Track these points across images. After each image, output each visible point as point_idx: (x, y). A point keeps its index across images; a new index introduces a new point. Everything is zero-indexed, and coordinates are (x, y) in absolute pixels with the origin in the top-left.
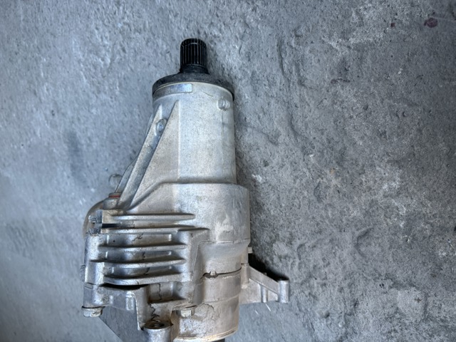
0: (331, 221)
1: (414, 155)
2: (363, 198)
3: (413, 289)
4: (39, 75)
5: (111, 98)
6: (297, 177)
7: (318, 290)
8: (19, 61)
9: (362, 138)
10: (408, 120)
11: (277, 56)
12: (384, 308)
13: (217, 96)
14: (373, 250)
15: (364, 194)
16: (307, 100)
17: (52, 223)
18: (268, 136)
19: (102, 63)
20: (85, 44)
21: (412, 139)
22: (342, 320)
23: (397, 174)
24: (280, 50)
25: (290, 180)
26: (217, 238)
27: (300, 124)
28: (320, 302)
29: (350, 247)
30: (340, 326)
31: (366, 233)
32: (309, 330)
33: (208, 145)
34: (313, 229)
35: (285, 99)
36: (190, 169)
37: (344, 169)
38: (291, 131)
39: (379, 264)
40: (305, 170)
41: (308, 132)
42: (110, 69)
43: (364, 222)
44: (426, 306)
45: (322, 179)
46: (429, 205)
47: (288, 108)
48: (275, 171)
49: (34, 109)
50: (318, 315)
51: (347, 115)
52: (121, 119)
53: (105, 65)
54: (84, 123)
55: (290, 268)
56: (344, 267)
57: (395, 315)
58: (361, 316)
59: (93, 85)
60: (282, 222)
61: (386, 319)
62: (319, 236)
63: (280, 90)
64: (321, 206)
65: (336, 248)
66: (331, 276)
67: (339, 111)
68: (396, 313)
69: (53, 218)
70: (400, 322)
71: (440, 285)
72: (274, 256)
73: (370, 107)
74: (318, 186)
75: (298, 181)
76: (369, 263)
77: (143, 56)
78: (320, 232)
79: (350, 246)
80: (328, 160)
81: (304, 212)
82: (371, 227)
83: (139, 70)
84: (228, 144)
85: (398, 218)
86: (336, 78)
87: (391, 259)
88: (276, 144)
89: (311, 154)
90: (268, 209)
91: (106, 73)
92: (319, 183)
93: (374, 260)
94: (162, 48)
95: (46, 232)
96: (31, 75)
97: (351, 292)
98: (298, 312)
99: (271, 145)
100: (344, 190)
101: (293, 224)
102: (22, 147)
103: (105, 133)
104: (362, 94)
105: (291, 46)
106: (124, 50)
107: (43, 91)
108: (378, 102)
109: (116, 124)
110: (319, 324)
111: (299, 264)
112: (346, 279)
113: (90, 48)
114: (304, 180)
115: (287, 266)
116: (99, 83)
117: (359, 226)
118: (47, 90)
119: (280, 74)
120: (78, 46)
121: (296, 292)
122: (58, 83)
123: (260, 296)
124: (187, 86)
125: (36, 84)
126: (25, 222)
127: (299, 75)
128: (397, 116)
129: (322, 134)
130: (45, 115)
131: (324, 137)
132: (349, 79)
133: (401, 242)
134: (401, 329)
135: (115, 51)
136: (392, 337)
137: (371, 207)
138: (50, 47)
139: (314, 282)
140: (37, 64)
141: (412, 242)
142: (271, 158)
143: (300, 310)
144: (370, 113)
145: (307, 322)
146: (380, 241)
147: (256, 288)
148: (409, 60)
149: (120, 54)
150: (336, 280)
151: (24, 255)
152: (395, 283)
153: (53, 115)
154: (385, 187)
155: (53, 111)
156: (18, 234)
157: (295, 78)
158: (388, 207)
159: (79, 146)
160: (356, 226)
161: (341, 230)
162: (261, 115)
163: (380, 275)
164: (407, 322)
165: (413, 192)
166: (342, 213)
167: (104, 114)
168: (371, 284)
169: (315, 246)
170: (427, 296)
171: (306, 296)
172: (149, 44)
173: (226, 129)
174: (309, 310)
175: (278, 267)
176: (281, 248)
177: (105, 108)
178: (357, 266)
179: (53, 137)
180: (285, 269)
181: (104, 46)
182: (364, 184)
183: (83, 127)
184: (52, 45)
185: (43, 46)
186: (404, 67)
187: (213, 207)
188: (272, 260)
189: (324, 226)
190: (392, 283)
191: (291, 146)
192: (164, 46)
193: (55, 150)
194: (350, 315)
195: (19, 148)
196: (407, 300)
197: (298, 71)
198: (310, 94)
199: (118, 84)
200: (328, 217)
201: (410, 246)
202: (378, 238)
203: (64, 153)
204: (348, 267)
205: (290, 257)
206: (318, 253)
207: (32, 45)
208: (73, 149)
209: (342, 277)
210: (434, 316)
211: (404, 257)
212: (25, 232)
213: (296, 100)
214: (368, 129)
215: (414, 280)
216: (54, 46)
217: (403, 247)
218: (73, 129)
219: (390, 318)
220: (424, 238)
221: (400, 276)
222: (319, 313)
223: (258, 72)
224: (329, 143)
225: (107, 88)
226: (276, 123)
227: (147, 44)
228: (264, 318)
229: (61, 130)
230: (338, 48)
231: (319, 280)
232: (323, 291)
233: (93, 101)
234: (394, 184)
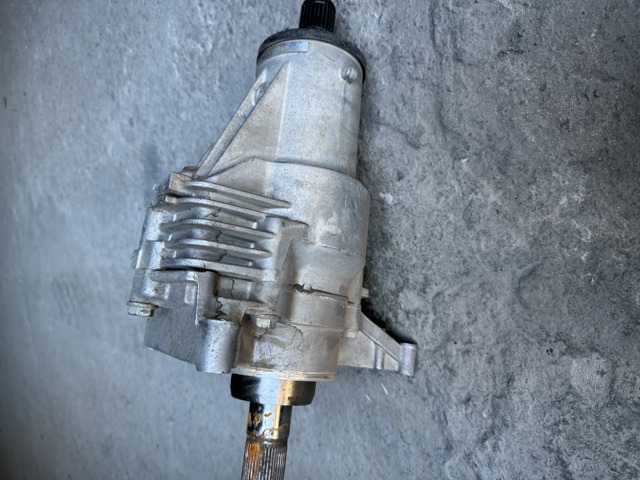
0: (484, 256)
1: (607, 152)
2: (532, 220)
3: (596, 355)
4: (121, 72)
5: (208, 96)
6: (441, 194)
7: (457, 360)
8: (100, 55)
9: (535, 132)
10: (600, 101)
11: (428, 24)
12: (550, 386)
13: (340, 62)
14: (540, 296)
15: (532, 214)
16: (464, 81)
17: (110, 274)
18: (407, 135)
19: (202, 49)
20: (183, 26)
21: (605, 128)
22: (489, 407)
23: (581, 181)
24: (432, 14)
25: (432, 200)
26: (317, 239)
27: (451, 115)
28: (459, 378)
29: (508, 294)
30: (485, 415)
31: (532, 272)
32: (440, 423)
33: (321, 122)
34: (458, 270)
35: (434, 81)
37: (508, 177)
38: (438, 127)
39: (548, 317)
40: (453, 182)
41: (462, 125)
42: (210, 58)
43: (530, 255)
44: (613, 381)
45: (476, 194)
46: (625, 225)
47: (438, 93)
48: (411, 186)
49: (109, 118)
50: (454, 399)
51: (516, 100)
52: (216, 124)
53: (205, 52)
54: (169, 133)
55: (419, 327)
56: (498, 325)
57: (565, 399)
58: (515, 398)
59: (187, 79)
60: (414, 260)
61: (553, 403)
62: (465, 280)
63: (429, 69)
64: (471, 234)
65: (488, 295)
66: (477, 338)
67: (505, 95)
68: (568, 393)
69: (113, 268)
70: (573, 408)
71: (635, 348)
72: (400, 311)
73: (548, 86)
74: (470, 205)
75: (443, 199)
76: (534, 317)
77: (253, 37)
78: (467, 273)
79: (508, 292)
80: (487, 166)
81: (446, 244)
82: (539, 262)
83: (247, 56)
84: (348, 127)
85: (580, 248)
86: (504, 48)
87: (565, 310)
88: (416, 146)
89: (464, 158)
90: (397, 243)
91: (204, 63)
92: (472, 200)
93: (542, 312)
94: (280, 25)
95: (100, 288)
96: (112, 73)
97: (504, 361)
98: (426, 395)
99: (409, 148)
100: (506, 208)
101: (429, 263)
102: (87, 171)
103: (194, 145)
104: (540, 68)
105: (448, 9)
106: (231, 31)
107: (123, 93)
108: (561, 78)
109: (209, 132)
110: (454, 414)
111: (434, 321)
112: (498, 343)
113: (189, 31)
114: (451, 198)
115: (416, 325)
116: (195, 77)
117: (522, 262)
118: (129, 91)
119: (431, 47)
120: (174, 30)
121: (426, 363)
122: (144, 80)
123: (373, 359)
125: (116, 83)
126: (76, 276)
127: (455, 47)
128: (586, 96)
129: (482, 128)
130: (122, 125)
131: (483, 133)
132: (522, 48)
133: (582, 283)
134: (574, 419)
135: (220, 32)
136: (560, 431)
137: (541, 232)
138: (139, 33)
139: (453, 349)
140: (121, 56)
141: (598, 283)
142: (408, 168)
143: (430, 393)
144: (549, 95)
145: (438, 410)
146: (551, 282)
147: (369, 347)
148: (607, 17)
149: (225, 37)
150: (484, 344)
151: (69, 323)
152: (568, 347)
153: (132, 124)
154: (564, 201)
155: (131, 119)
156: (65, 292)
157: (449, 51)
158: (566, 232)
159: (159, 165)
160: (518, 261)
161: (497, 268)
162: (400, 106)
163: (548, 335)
164: (583, 407)
165: (603, 207)
166: (500, 243)
167: (196, 119)
168: (535, 349)
169: (458, 294)
170: (615, 365)
171: (440, 370)
172: (264, 21)
173: (348, 108)
174: (442, 391)
175: (405, 327)
176: (410, 300)
177: (198, 110)
178: (516, 322)
179: (127, 155)
180: (413, 329)
181: (207, 27)
182: (534, 198)
183: (166, 138)
184: (142, 30)
185: (132, 32)
186: (600, 27)
187: (317, 198)
188: (396, 317)
189: (473, 264)
190: (565, 347)
191: (437, 148)
192: (283, 22)
193: (127, 173)
194: (500, 397)
195: (83, 172)
196: (584, 373)
197: (454, 41)
198: (469, 72)
199: (218, 77)
200: (479, 250)
201: (594, 290)
202: (548, 278)
203: (139, 176)
204: (502, 324)
205: (421, 312)
206: (461, 305)
207: (117, 32)
208: (151, 169)
209: (493, 340)
210: (624, 397)
211: (585, 306)
212: (75, 289)
213: (449, 82)
214: (544, 118)
215: (597, 341)
216: (145, 32)
217: (584, 291)
218: (155, 142)
219: (558, 402)
220: (616, 275)
221: (577, 337)
222: (456, 396)
223: (401, 47)
224: (490, 140)
225: (203, 83)
226: (419, 116)
227: (261, 21)
228: (378, 407)
229: (139, 143)
230: (510, 7)
231: (460, 345)
232: (464, 362)
233: (184, 103)
234: (576, 197)
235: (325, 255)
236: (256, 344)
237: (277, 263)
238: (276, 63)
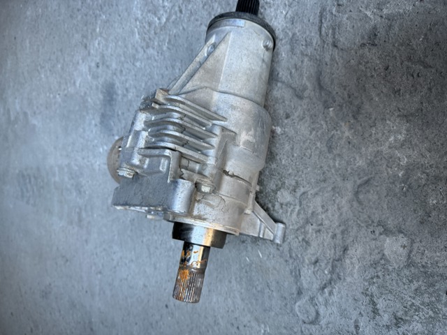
0: (337, 171)
1: (422, 111)
2: (370, 149)
3: (402, 235)
4: (94, 30)
5: (158, 53)
6: (313, 129)
7: (312, 236)
8: (79, 17)
9: (379, 95)
10: (421, 80)
11: (318, 22)
12: (371, 254)
13: (262, 37)
14: (371, 197)
15: (371, 145)
16: (337, 59)
17: (66, 170)
18: (295, 90)
19: (158, 21)
20: (146, 5)
21: (422, 96)
22: (330, 267)
23: (404, 127)
24: (321, 16)
25: (306, 132)
26: (241, 143)
27: (327, 80)
28: (312, 247)
29: (350, 195)
30: (326, 272)
31: (367, 182)
32: (296, 277)
33: (248, 72)
34: (319, 178)
35: (318, 57)
36: (229, 86)
37: (358, 121)
38: (317, 87)
39: (374, 211)
40: (322, 122)
41: (333, 87)
42: (163, 28)
43: (367, 171)
44: (411, 252)
45: (337, 131)
46: (428, 156)
47: (319, 65)
48: (294, 123)
49: (81, 61)
50: (307, 261)
51: (369, 74)
52: (162, 72)
53: (160, 23)
54: (126, 75)
55: (289, 214)
56: (341, 214)
57: (380, 262)
58: (348, 261)
59: (144, 40)
60: (290, 171)
61: (371, 265)
62: (323, 185)
63: (315, 49)
64: (330, 156)
65: (337, 195)
66: (326, 222)
67: (362, 71)
68: (381, 259)
69: (69, 165)
70: (384, 268)
71: (426, 232)
72: (276, 203)
73: (390, 68)
74: (332, 137)
75: (314, 132)
76: (365, 210)
77: (197, 17)
78: (325, 181)
79: (350, 194)
80: (346, 113)
81: (313, 161)
82: (372, 176)
83: (190, 29)
84: (263, 78)
85: (399, 168)
86: (365, 42)
87: (385, 206)
88: (300, 97)
89: (331, 107)
90: (280, 159)
91: (159, 30)
92: (333, 134)
93: (371, 207)
94: (217, 11)
95: (57, 179)
96: (87, 31)
97: (343, 238)
98: (288, 259)
99: (296, 99)
100: (355, 141)
101: (300, 173)
102: (58, 96)
103: (143, 85)
104: (386, 56)
105: (332, 13)
106: (181, 11)
107: (94, 45)
108: (398, 63)
109: (156, 77)
110: (306, 271)
111: (299, 210)
112: (340, 226)
113: (150, 8)
114: (320, 132)
115: (287, 212)
116: (150, 39)
117: (362, 175)
118: (99, 44)
119: (318, 36)
120: (139, 6)
121: (290, 237)
122: (112, 37)
123: (258, 230)
124: (241, 22)
125: (90, 38)
126: (38, 169)
127: (334, 37)
128: (413, 76)
129: (345, 89)
130: (90, 67)
131: (346, 93)
132: (376, 43)
133: (397, 190)
134: (384, 275)
135: (173, 11)
136: (374, 283)
137: (375, 157)
138: (112, 5)
139: (310, 228)
140: (96, 20)
141: (408, 190)
142: (294, 111)
143: (291, 257)
144: (390, 73)
145: (295, 268)
146: (378, 188)
147: (256, 222)
148: (431, 29)
149: (176, 15)
150: (331, 226)
151: (28, 202)
152: (385, 230)
153: (98, 66)
154: (392, 139)
155: (98, 63)
156: (28, 181)
157: (330, 40)
158: (391, 158)
159: (115, 96)
160: (359, 175)
161: (344, 178)
162: (293, 71)
163: (373, 222)
164: (390, 268)
165: (416, 143)
166: (348, 163)
167: (147, 67)
168: (363, 230)
169: (317, 194)
170: (413, 242)
171: (300, 242)
172: (205, 7)
173: (264, 66)
174: (299, 256)
175: (279, 213)
176: (284, 196)
177: (150, 61)
178: (353, 213)
179: (91, 87)
180: (284, 215)
181: (164, 7)
182: (373, 135)
183: (123, 78)
184: (114, 4)
185: (107, 5)
186: (426, 35)
187: (243, 118)
188: (273, 206)
189: (329, 175)
190: (383, 230)
191: (314, 100)
192: (219, 9)
193: (89, 100)
194: (338, 261)
195: (55, 97)
196: (393, 247)
197: (334, 34)
198: (341, 54)
199: (167, 41)
200: (334, 166)
201: (405, 194)
202: (377, 186)
203: (98, 102)
204: (344, 214)
205: (291, 204)
206: (318, 200)
207: (95, 3)
208: (108, 98)
209: (337, 224)
210: (416, 262)
211: (398, 205)
212: (36, 178)
213: (327, 59)
214: (385, 87)
215: (403, 227)
216: (117, 5)
217: (398, 195)
218: (113, 80)
219: (375, 264)
220: (419, 186)
221: (391, 223)
222: (308, 260)
223: (298, 34)
224: (349, 97)
225: (156, 43)
226: (305, 79)
227: (203, 7)
228: (254, 266)
229: (101, 80)
230: (372, 17)
231: (314, 226)
232: (317, 237)
233: (140, 56)
234: (399, 137)
235: (245, 154)
236: (196, 204)
237: (217, 154)
238: (222, 31)
